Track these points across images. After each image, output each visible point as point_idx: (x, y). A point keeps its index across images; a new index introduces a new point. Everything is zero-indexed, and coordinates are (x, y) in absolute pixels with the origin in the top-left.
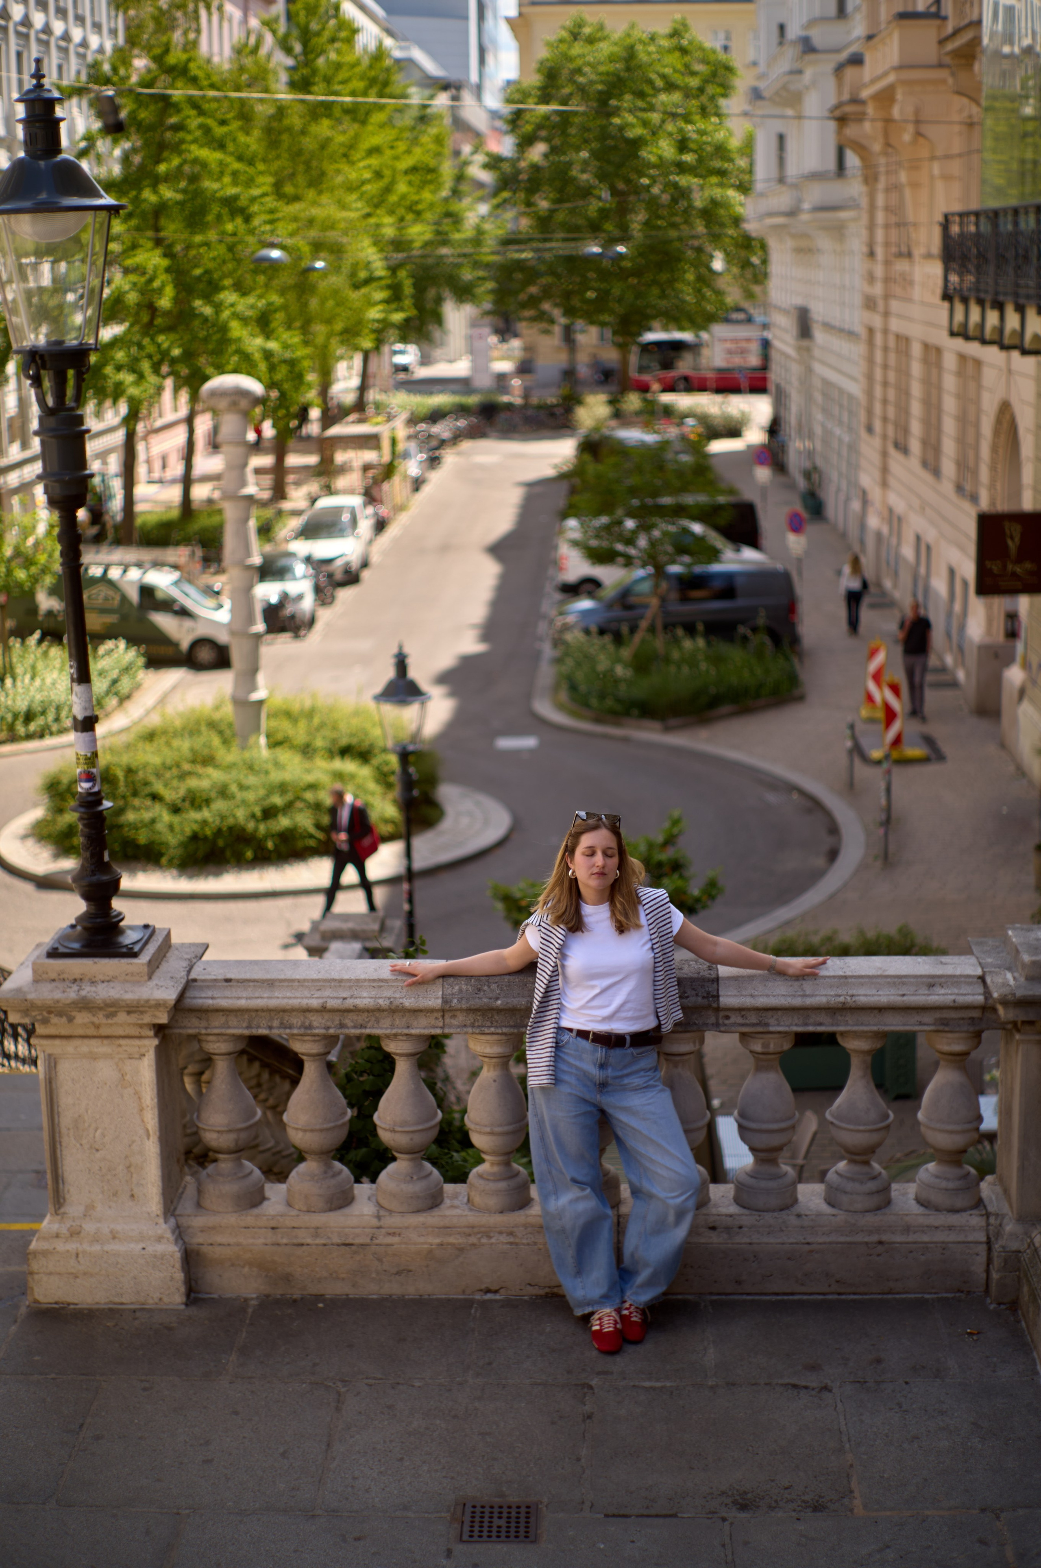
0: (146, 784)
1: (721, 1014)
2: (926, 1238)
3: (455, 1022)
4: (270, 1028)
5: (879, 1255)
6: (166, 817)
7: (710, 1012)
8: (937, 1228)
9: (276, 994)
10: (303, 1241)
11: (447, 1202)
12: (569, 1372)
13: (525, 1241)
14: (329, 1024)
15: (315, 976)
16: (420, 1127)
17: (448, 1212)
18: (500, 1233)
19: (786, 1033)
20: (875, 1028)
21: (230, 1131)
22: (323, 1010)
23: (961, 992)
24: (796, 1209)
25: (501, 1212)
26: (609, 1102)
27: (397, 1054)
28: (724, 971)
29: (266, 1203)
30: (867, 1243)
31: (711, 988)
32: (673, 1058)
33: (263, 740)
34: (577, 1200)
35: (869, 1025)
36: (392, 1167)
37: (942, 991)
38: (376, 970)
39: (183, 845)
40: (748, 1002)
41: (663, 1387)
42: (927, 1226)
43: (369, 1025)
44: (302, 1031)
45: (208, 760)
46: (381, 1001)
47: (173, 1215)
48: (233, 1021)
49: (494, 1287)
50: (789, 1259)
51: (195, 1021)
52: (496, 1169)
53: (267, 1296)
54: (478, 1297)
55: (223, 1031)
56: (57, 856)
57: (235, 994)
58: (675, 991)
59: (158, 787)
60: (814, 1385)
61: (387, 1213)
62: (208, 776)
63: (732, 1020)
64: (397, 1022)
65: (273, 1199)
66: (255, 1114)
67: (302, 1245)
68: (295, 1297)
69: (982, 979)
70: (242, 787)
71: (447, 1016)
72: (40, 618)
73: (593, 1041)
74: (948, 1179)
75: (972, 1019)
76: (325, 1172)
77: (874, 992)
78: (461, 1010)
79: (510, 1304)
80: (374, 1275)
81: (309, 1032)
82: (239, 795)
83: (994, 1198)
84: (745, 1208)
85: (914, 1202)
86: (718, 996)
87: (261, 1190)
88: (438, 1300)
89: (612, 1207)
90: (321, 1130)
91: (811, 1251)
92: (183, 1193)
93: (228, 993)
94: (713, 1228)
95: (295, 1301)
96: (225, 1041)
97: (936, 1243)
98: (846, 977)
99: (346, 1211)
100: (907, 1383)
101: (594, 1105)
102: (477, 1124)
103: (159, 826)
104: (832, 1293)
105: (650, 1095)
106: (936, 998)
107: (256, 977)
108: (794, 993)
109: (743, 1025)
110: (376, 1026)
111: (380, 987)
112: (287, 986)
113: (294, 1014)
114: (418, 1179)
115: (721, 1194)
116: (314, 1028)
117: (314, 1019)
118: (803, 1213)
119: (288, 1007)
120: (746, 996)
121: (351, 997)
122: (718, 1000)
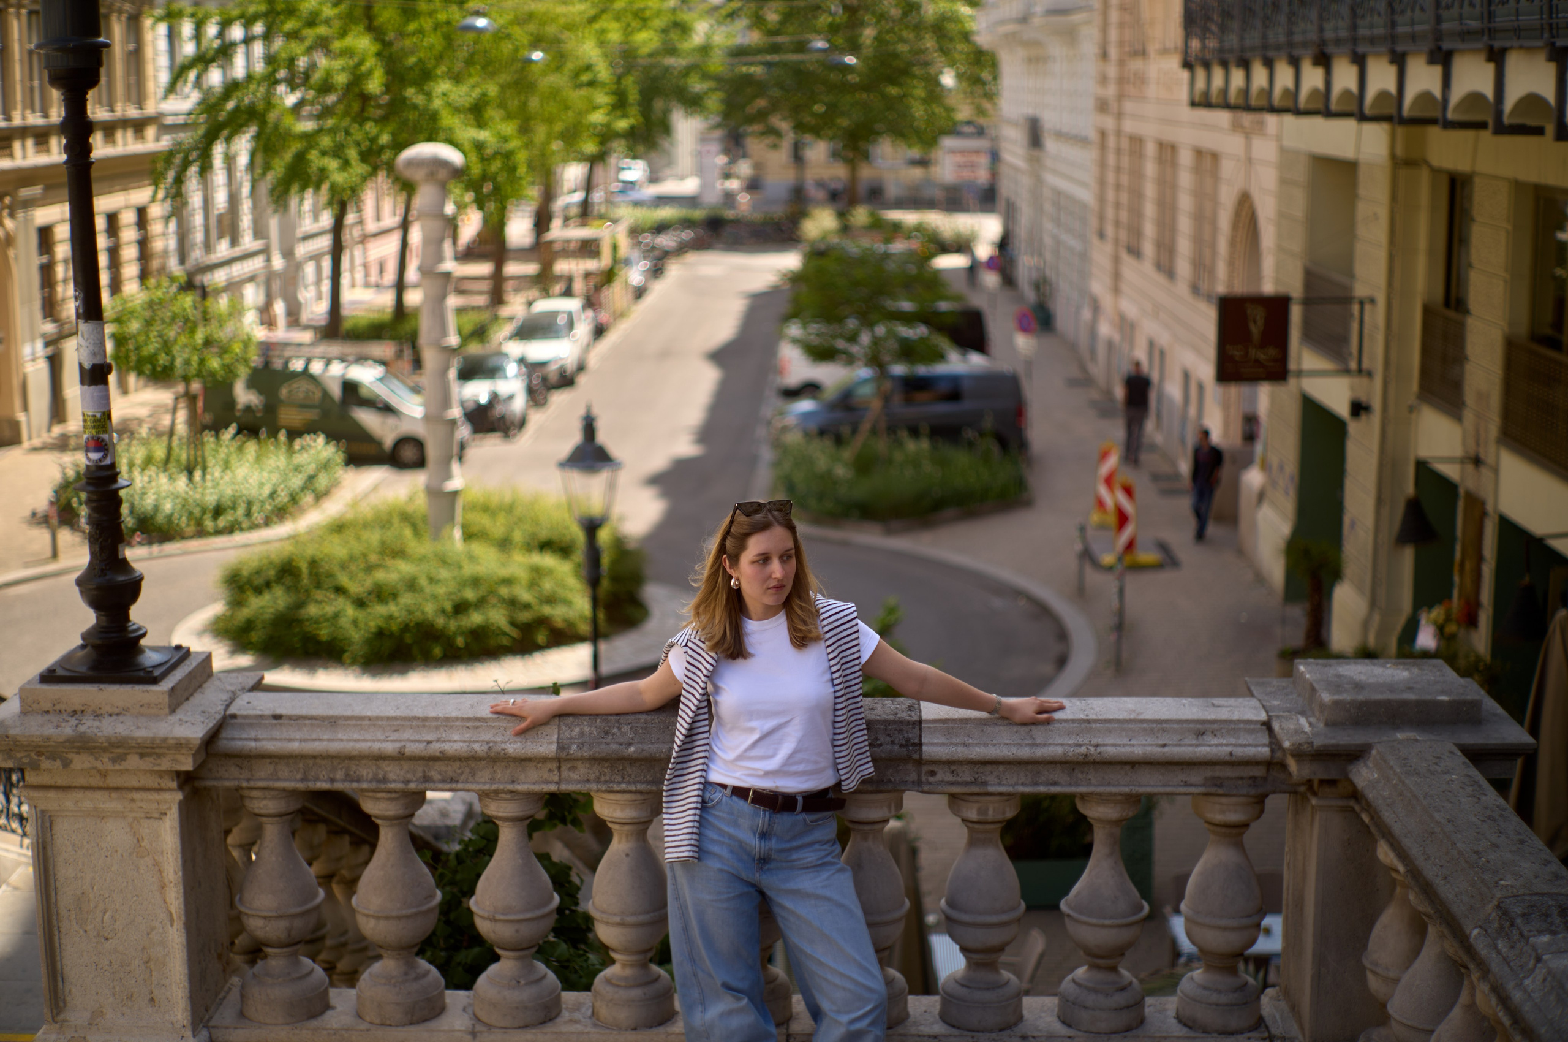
0: (330, 575)
1: (925, 769)
3: (574, 776)
4: (332, 780)
6: (350, 611)
7: (910, 766)
9: (340, 736)
11: (566, 1015)
14: (409, 776)
15: (391, 713)
16: (529, 915)
17: (565, 1029)
19: (1009, 794)
20: (1126, 790)
21: (280, 917)
22: (401, 757)
23: (1240, 742)
24: (1021, 1029)
25: (635, 1029)
26: (770, 882)
27: (500, 818)
28: (930, 710)
29: (329, 1013)
31: (912, 735)
32: (861, 827)
33: (457, 534)
34: (730, 1013)
35: (1119, 785)
36: (493, 968)
37: (1215, 741)
38: (472, 706)
39: (368, 642)
40: (961, 752)
43: (462, 778)
44: (374, 785)
45: (399, 553)
46: (476, 747)
47: (206, 1026)
48: (284, 771)
51: (234, 771)
52: (628, 972)
55: (271, 784)
56: (233, 652)
57: (285, 735)
58: (863, 736)
59: (344, 580)
61: (484, 1029)
62: (397, 570)
63: (939, 777)
64: (499, 775)
65: (339, 1009)
66: (315, 894)
69: (1267, 725)
70: (432, 580)
71: (564, 767)
72: (237, 413)
73: (753, 801)
74: (1219, 992)
75: (1254, 778)
76: (406, 974)
77: (1125, 741)
78: (582, 759)
81: (383, 786)
82: (428, 589)
83: (1278, 1017)
84: (953, 1026)
85: (1175, 1021)
86: (921, 745)
87: (324, 995)
89: (778, 1025)
90: (399, 918)
92: (224, 998)
93: (276, 734)
96: (273, 798)
98: (1088, 721)
99: (432, 1025)
101: (753, 885)
102: (604, 912)
103: (344, 622)
106: (1208, 749)
107: (314, 712)
108: (1020, 742)
109: (952, 783)
110: (471, 779)
111: (477, 728)
112: (355, 726)
113: (364, 762)
114: (527, 984)
115: (924, 1009)
116: (390, 782)
117: (388, 769)
118: (1029, 1034)
119: (355, 753)
120: (956, 745)
121: (438, 741)
122: (921, 750)
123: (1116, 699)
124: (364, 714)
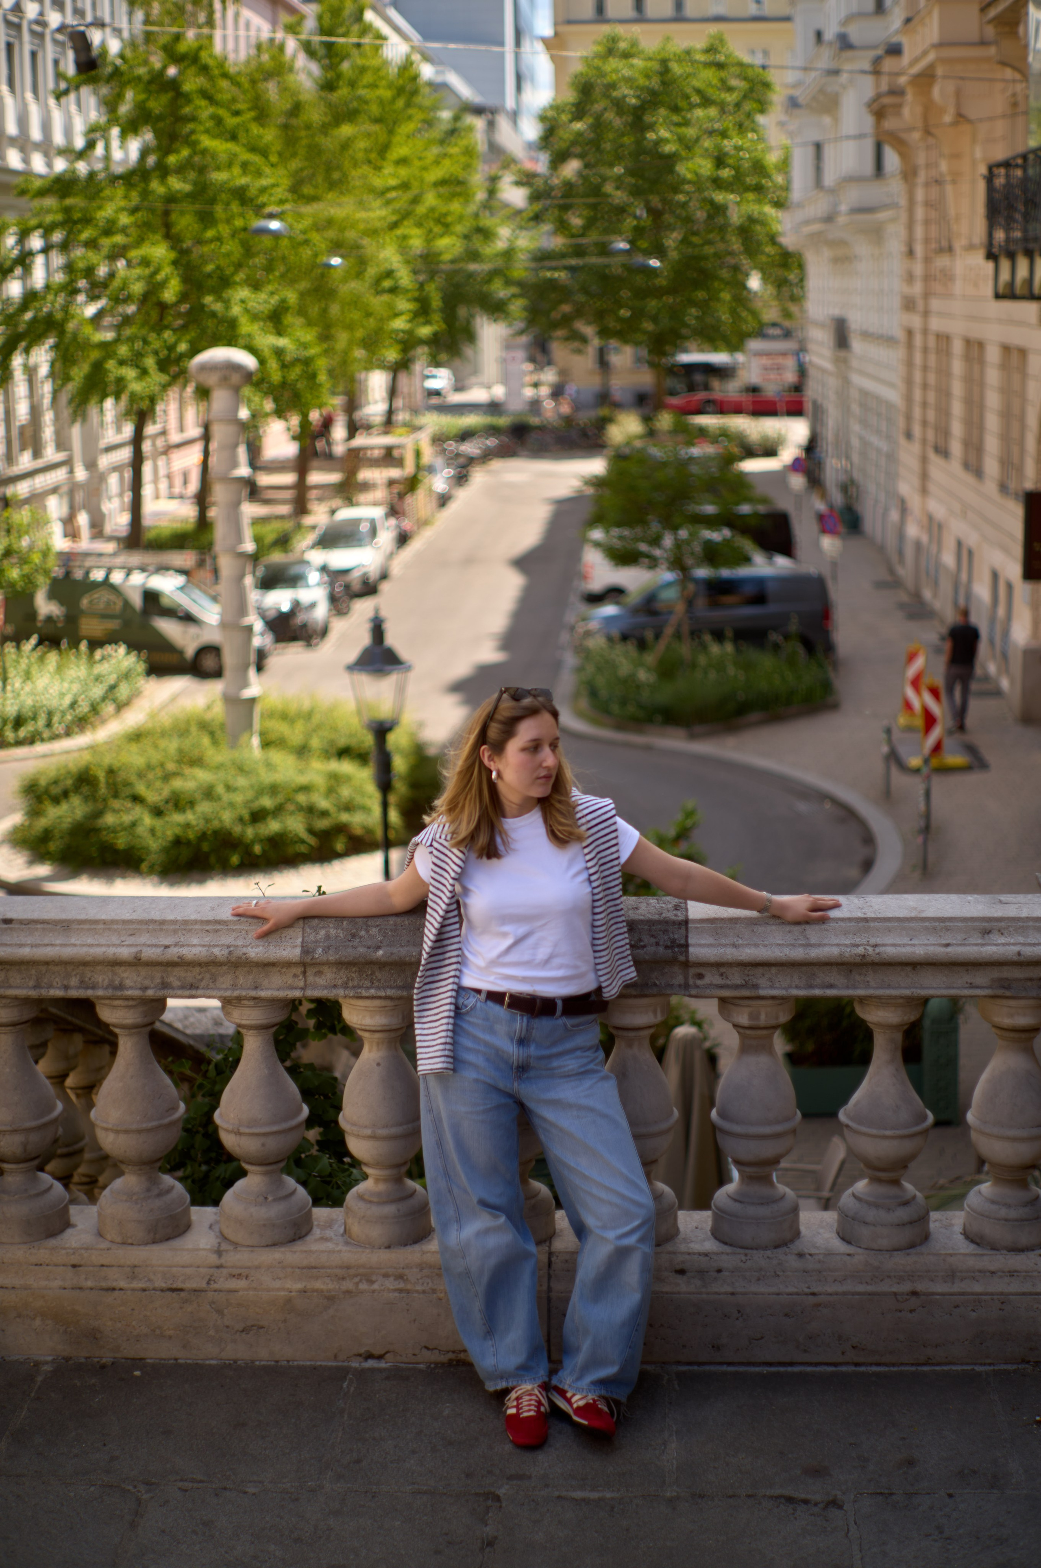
0: (128, 784)
1: (692, 971)
2: (978, 1288)
3: (321, 981)
4: (66, 988)
5: (911, 1311)
6: (148, 820)
7: (676, 969)
8: (993, 1273)
9: (73, 941)
10: (114, 1284)
11: (317, 1232)
12: (468, 1476)
13: (419, 1288)
14: (147, 983)
15: (127, 916)
16: (275, 1128)
17: (315, 1247)
18: (386, 1276)
19: (782, 998)
20: (907, 992)
21: (14, 1131)
22: (137, 962)
23: (1029, 941)
24: (797, 1246)
25: (389, 1247)
27: (243, 1026)
28: (697, 910)
29: (69, 1231)
30: (895, 1294)
31: (678, 936)
32: (625, 1034)
33: (256, 741)
34: (487, 1231)
35: (899, 987)
36: (240, 1184)
37: (1002, 940)
38: (213, 909)
39: (165, 850)
40: (730, 954)
41: (600, 1499)
42: (980, 1271)
43: (203, 984)
44: (110, 992)
45: (197, 762)
46: (216, 951)
48: (15, 978)
49: (377, 1351)
50: (786, 1315)
52: (382, 1187)
53: (67, 1359)
54: (355, 1364)
55: (1, 991)
56: (31, 862)
57: (15, 940)
59: (141, 789)
60: (818, 1498)
61: (231, 1248)
62: (194, 778)
63: (707, 980)
64: (241, 981)
65: (80, 1226)
66: (53, 1107)
67: (114, 1289)
68: (104, 1360)
70: (229, 788)
71: (310, 972)
72: (38, 624)
73: (510, 1006)
74: (1008, 1206)
76: (148, 1190)
77: (906, 941)
78: (328, 964)
79: (398, 1375)
80: (212, 1333)
81: (119, 993)
82: (226, 797)
84: (726, 1243)
85: (961, 1237)
86: (687, 946)
87: (65, 1212)
88: (299, 1367)
89: (539, 1243)
90: (139, 1131)
91: (818, 1305)
93: (6, 939)
94: (681, 1272)
95: (103, 1367)
96: (5, 1006)
97: (992, 1294)
98: (866, 920)
99: (176, 1243)
100: (950, 1496)
101: (511, 1096)
102: (354, 1125)
103: (140, 830)
104: (847, 1364)
105: (588, 1083)
106: (994, 948)
107: (45, 916)
108: (793, 942)
109: (721, 987)
110: (211, 985)
111: (217, 931)
112: (89, 930)
113: (99, 968)
114: (274, 1200)
115: (695, 1224)
116: (127, 989)
117: (125, 975)
118: (806, 1251)
119: (88, 959)
120: (725, 946)
121: (176, 945)
122: (687, 952)
123: (896, 896)
124: (98, 917)
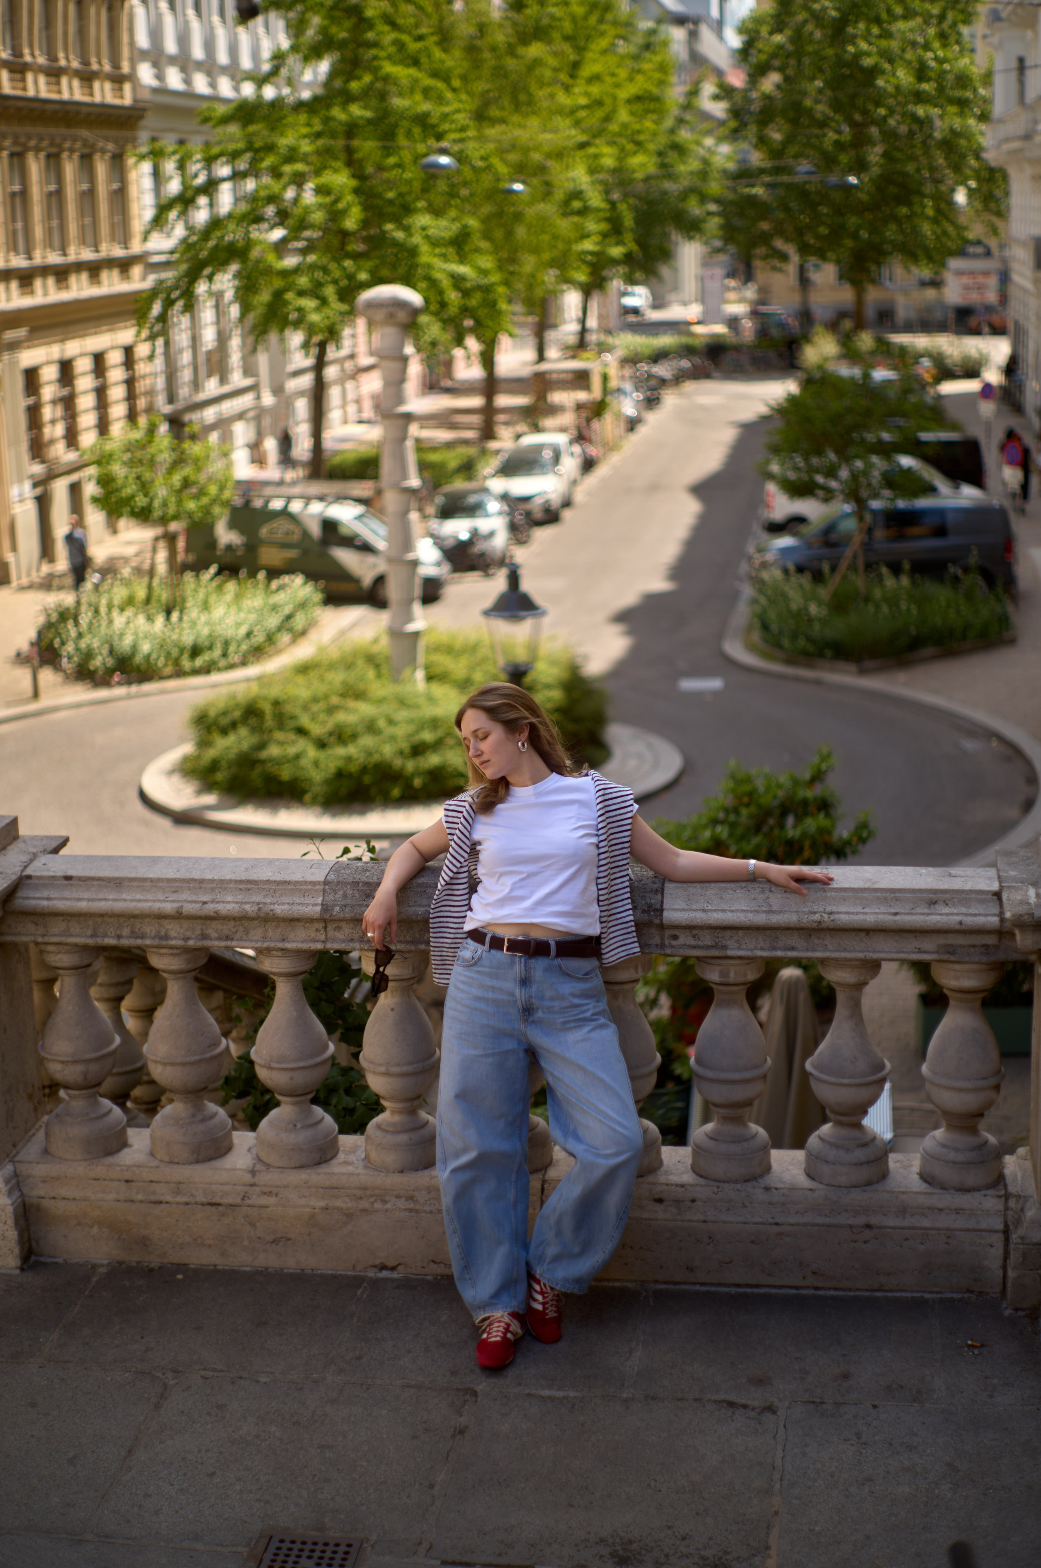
0: (293, 717)
1: (668, 933)
2: (926, 1223)
3: (339, 935)
4: (119, 937)
5: (865, 1242)
6: (312, 752)
7: (653, 930)
8: (941, 1210)
9: (124, 896)
10: (162, 1198)
11: (341, 1157)
12: (453, 1373)
13: (427, 1208)
14: (189, 934)
15: (172, 875)
16: (302, 1064)
17: (337, 1170)
18: (398, 1197)
19: (748, 958)
20: (861, 955)
22: (179, 916)
23: (971, 911)
24: (763, 1182)
25: (402, 1172)
27: (274, 974)
29: (126, 1151)
30: (851, 1226)
31: (657, 900)
33: (420, 675)
35: (854, 951)
36: (274, 1113)
37: (947, 910)
38: (247, 869)
39: (328, 782)
40: (699, 917)
41: (564, 1398)
42: (929, 1208)
43: (237, 936)
44: (156, 942)
45: (360, 695)
46: (247, 907)
47: (12, 1161)
48: (75, 928)
49: (391, 1263)
50: (752, 1242)
51: (31, 927)
53: (121, 1263)
54: (371, 1274)
55: (63, 939)
56: (200, 792)
57: (75, 895)
59: (305, 721)
60: (756, 1403)
61: (264, 1168)
62: (357, 710)
63: (681, 941)
64: (270, 933)
65: (135, 1146)
66: (112, 1041)
67: (161, 1202)
68: (152, 1265)
69: (998, 895)
70: (391, 722)
71: (330, 927)
72: (218, 553)
74: (957, 1150)
75: (986, 946)
76: (193, 1116)
77: (859, 909)
78: (346, 920)
79: (408, 1285)
80: (246, 1243)
81: (164, 943)
82: (388, 731)
83: (1019, 1175)
84: (702, 1177)
85: (916, 1177)
86: (662, 910)
87: (122, 1133)
88: (322, 1275)
90: (184, 1064)
91: (780, 1234)
92: (34, 1135)
93: (67, 894)
94: (660, 1201)
95: (151, 1270)
96: (67, 952)
97: (939, 1229)
99: (217, 1163)
100: (875, 1407)
102: (371, 1062)
103: (304, 762)
104: (808, 1287)
106: (938, 918)
107: (101, 874)
108: (757, 908)
109: (694, 947)
110: (245, 937)
111: (249, 890)
112: (138, 887)
113: (147, 920)
114: (302, 1128)
115: (678, 1159)
116: (171, 939)
117: (169, 927)
118: (773, 1185)
119: (137, 912)
120: (696, 910)
121: (212, 902)
122: (661, 915)
123: (858, 868)
124: (146, 876)
